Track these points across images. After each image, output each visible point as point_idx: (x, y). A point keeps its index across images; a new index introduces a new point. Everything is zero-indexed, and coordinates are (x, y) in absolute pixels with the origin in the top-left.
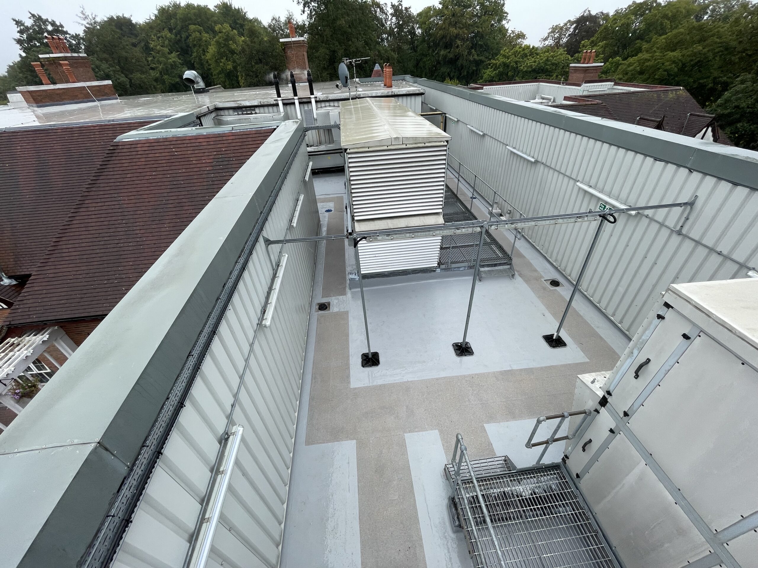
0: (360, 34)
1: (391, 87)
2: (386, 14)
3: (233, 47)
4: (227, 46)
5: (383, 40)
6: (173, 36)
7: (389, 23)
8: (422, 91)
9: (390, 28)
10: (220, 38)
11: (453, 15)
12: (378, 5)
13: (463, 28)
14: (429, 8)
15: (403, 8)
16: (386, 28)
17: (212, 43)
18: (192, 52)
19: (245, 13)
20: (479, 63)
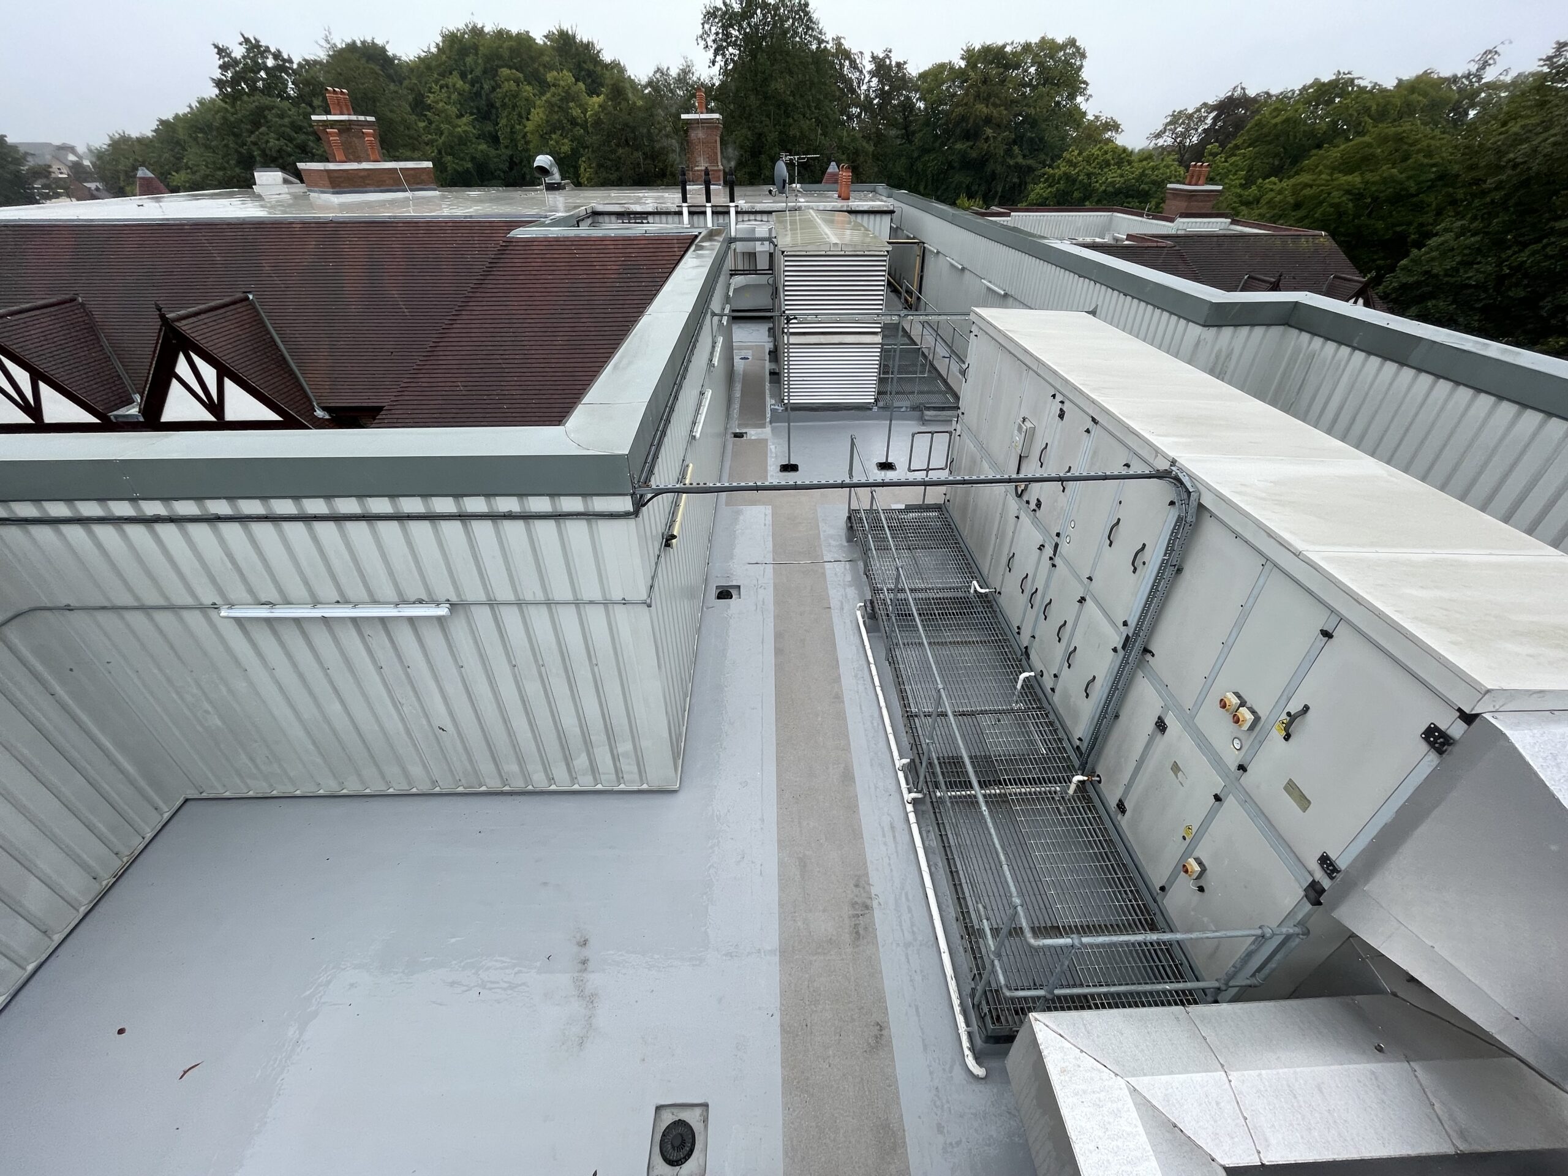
0: (809, 107)
1: (849, 199)
2: (861, 72)
3: (574, 113)
4: (564, 110)
5: (850, 117)
6: (467, 87)
7: (864, 87)
8: (891, 208)
9: (867, 96)
10: (553, 96)
11: (985, 82)
12: (847, 55)
13: (1000, 106)
14: (942, 67)
15: (894, 63)
16: (858, 96)
17: (538, 102)
18: (498, 117)
19: (599, 52)
20: (1025, 172)
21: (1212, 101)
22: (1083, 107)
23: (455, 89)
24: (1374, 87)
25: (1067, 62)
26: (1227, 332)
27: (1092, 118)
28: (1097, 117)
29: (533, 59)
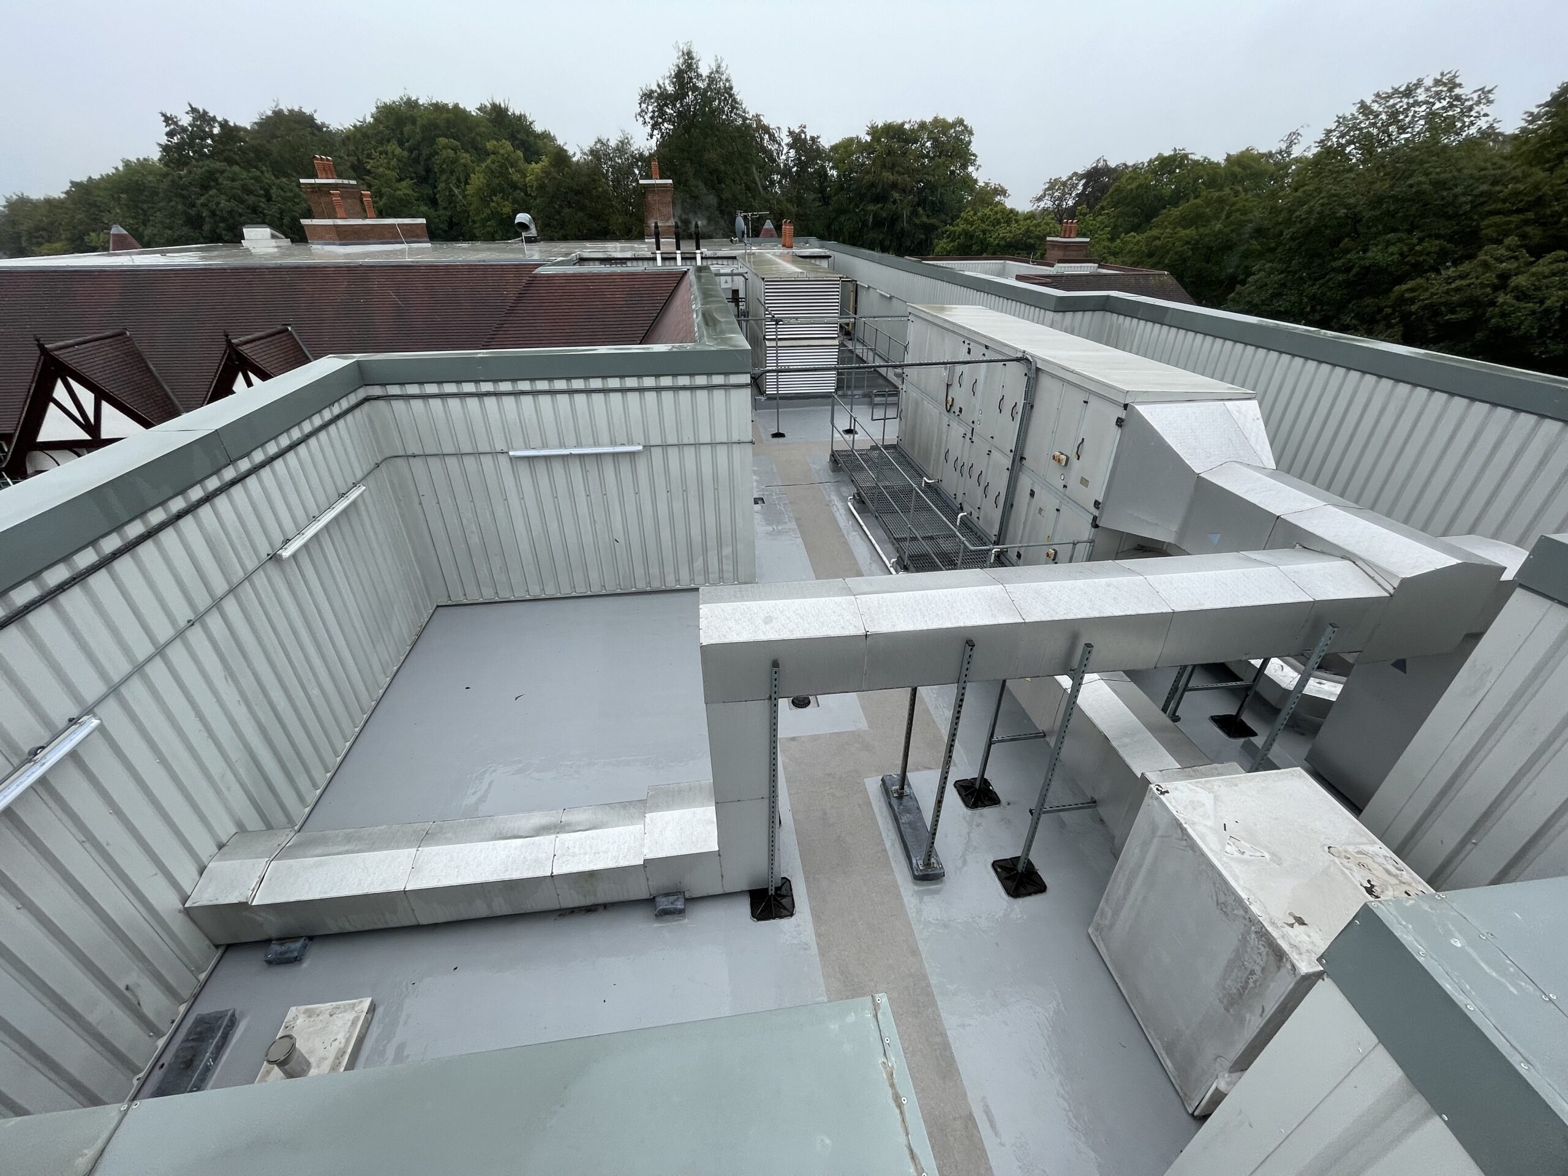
0: (738, 173)
1: (792, 247)
2: (780, 144)
3: (514, 178)
4: (504, 175)
5: (772, 183)
6: (406, 154)
7: (784, 157)
8: (826, 254)
9: (785, 165)
10: (493, 163)
11: (889, 154)
12: (766, 129)
13: (903, 174)
14: (850, 140)
15: (808, 138)
16: (778, 165)
17: (477, 169)
18: (436, 181)
19: (531, 123)
20: (929, 229)
21: (1081, 171)
22: (975, 175)
23: (394, 155)
24: (1204, 160)
25: (957, 138)
26: (1069, 315)
27: (983, 185)
28: (987, 184)
29: (470, 129)
